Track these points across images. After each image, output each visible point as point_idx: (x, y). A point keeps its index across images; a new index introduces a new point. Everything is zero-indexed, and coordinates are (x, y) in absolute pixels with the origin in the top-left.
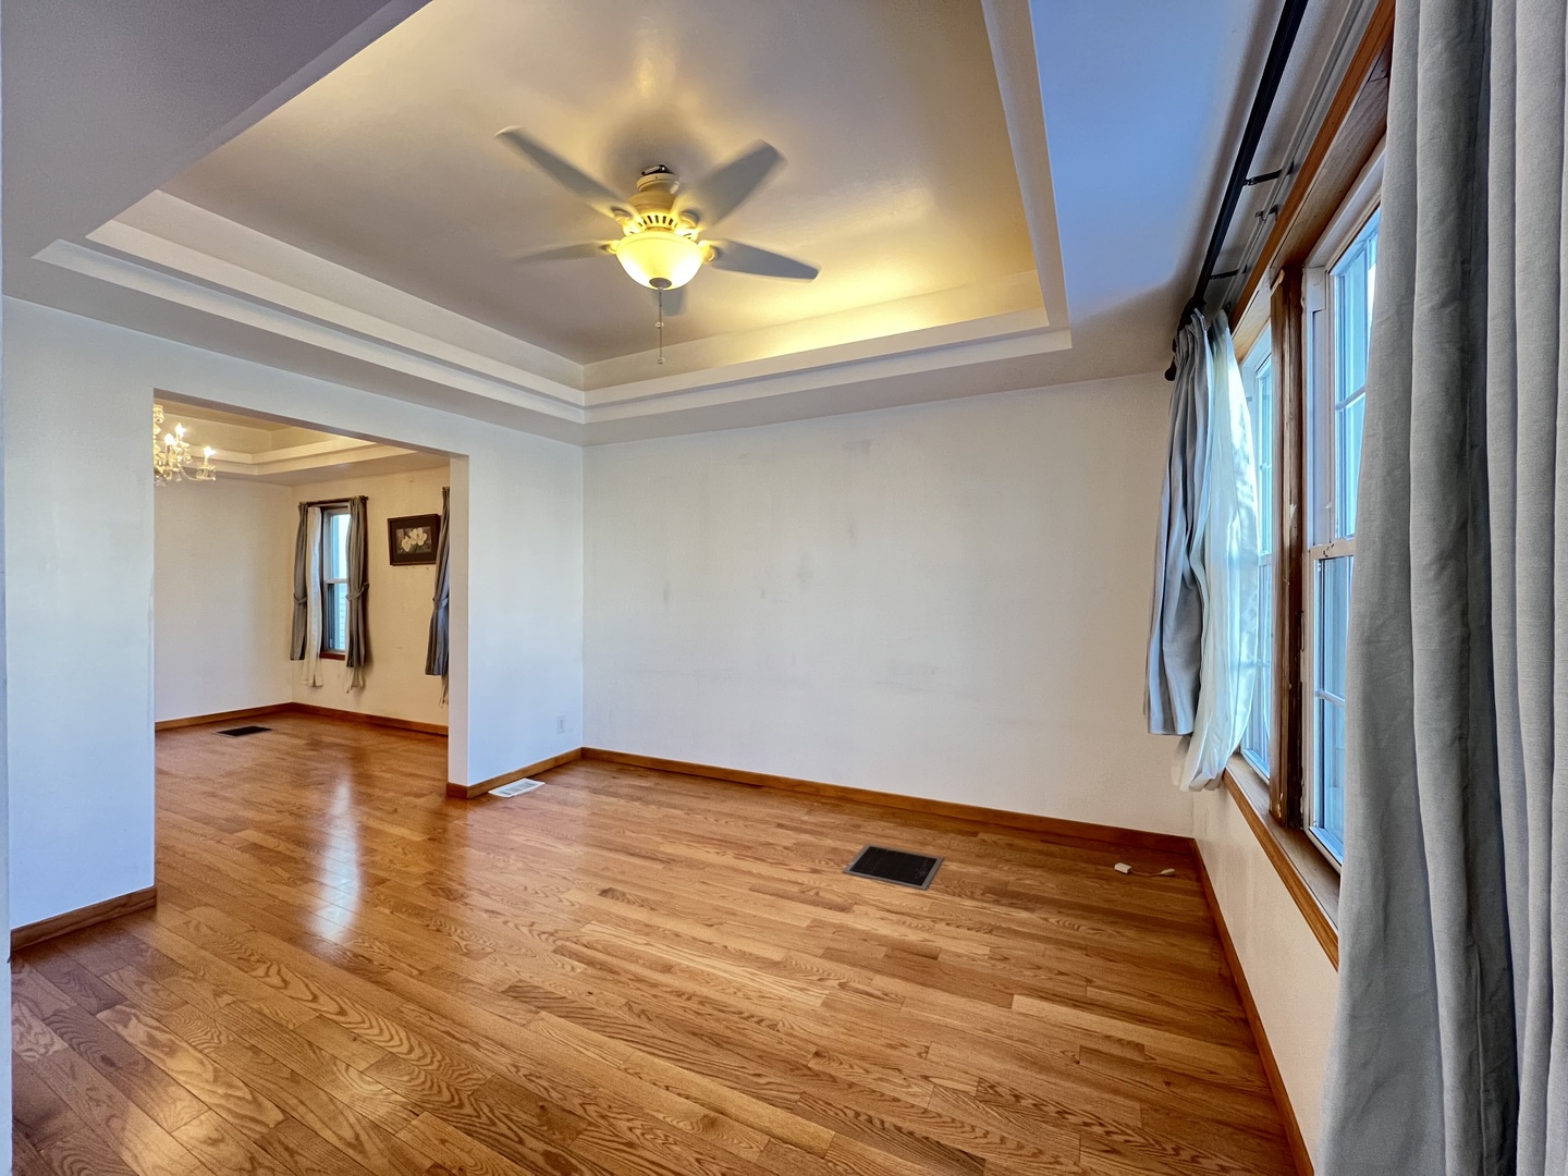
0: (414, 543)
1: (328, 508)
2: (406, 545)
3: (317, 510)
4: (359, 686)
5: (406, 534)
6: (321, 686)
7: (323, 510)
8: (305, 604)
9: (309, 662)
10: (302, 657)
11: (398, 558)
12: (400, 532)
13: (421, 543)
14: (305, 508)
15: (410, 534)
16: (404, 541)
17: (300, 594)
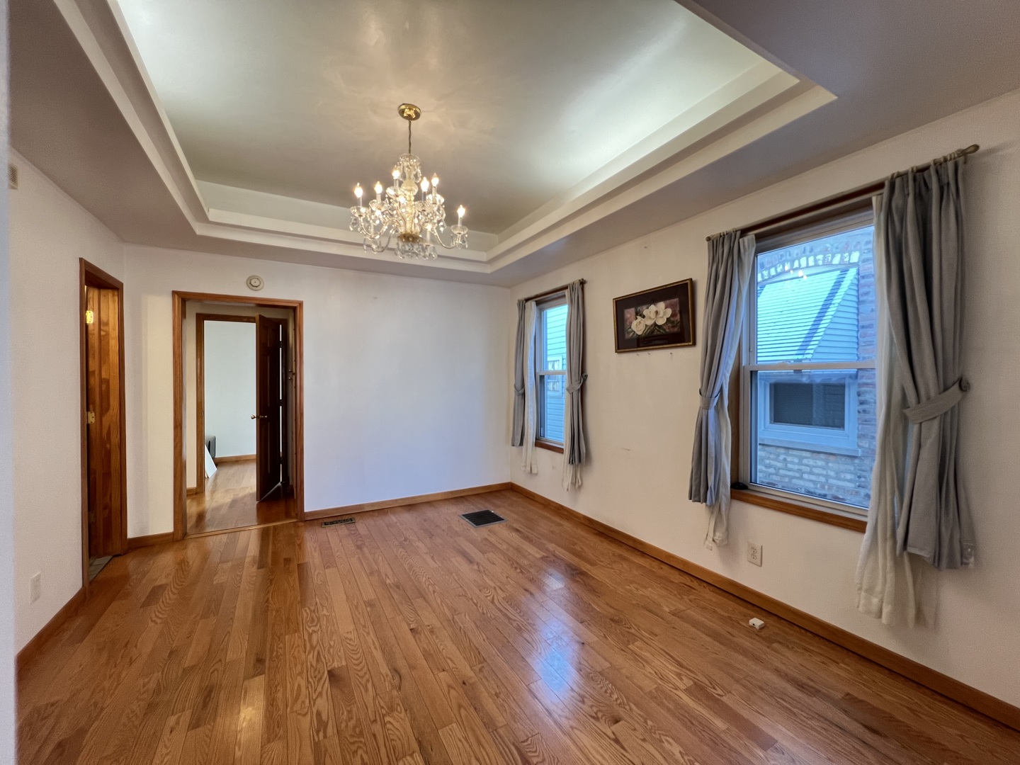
0: (650, 323)
1: (543, 301)
2: (638, 327)
3: (533, 303)
4: (576, 485)
5: (639, 314)
6: (537, 474)
7: (538, 303)
8: (524, 394)
9: (527, 450)
10: (521, 444)
11: (626, 343)
12: (629, 313)
13: (661, 322)
14: (522, 305)
15: (645, 312)
16: (635, 323)
17: (519, 385)
